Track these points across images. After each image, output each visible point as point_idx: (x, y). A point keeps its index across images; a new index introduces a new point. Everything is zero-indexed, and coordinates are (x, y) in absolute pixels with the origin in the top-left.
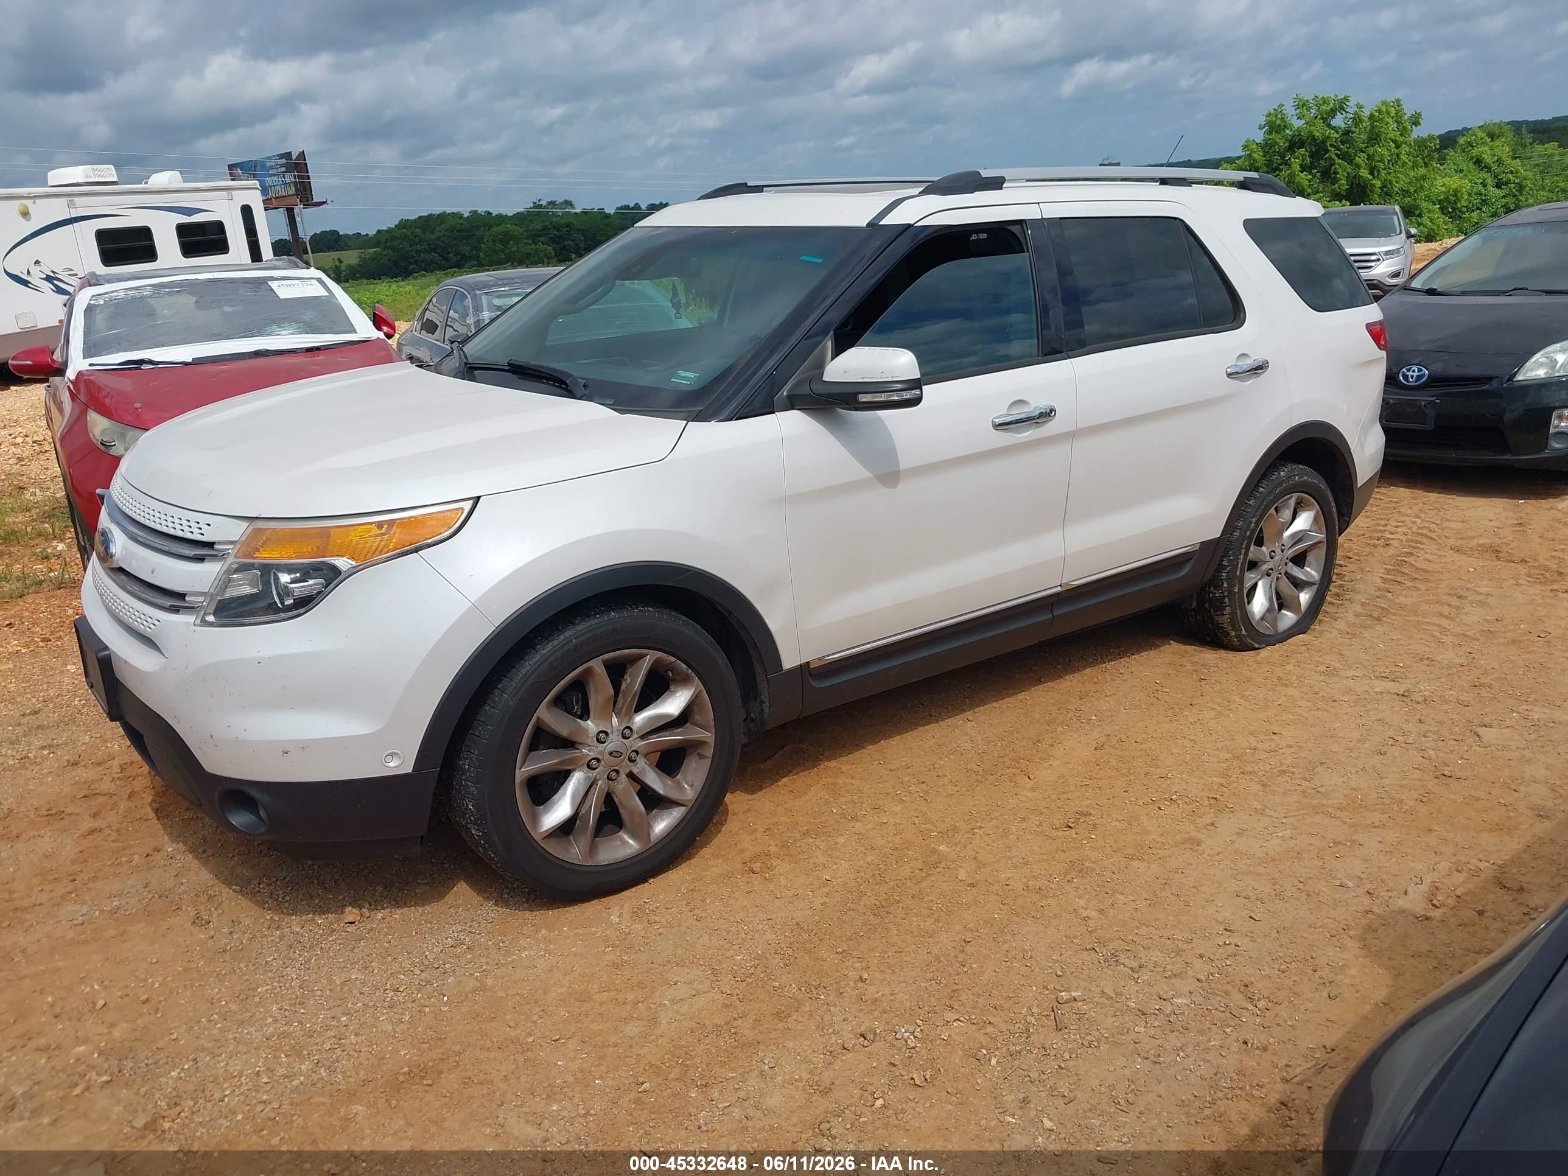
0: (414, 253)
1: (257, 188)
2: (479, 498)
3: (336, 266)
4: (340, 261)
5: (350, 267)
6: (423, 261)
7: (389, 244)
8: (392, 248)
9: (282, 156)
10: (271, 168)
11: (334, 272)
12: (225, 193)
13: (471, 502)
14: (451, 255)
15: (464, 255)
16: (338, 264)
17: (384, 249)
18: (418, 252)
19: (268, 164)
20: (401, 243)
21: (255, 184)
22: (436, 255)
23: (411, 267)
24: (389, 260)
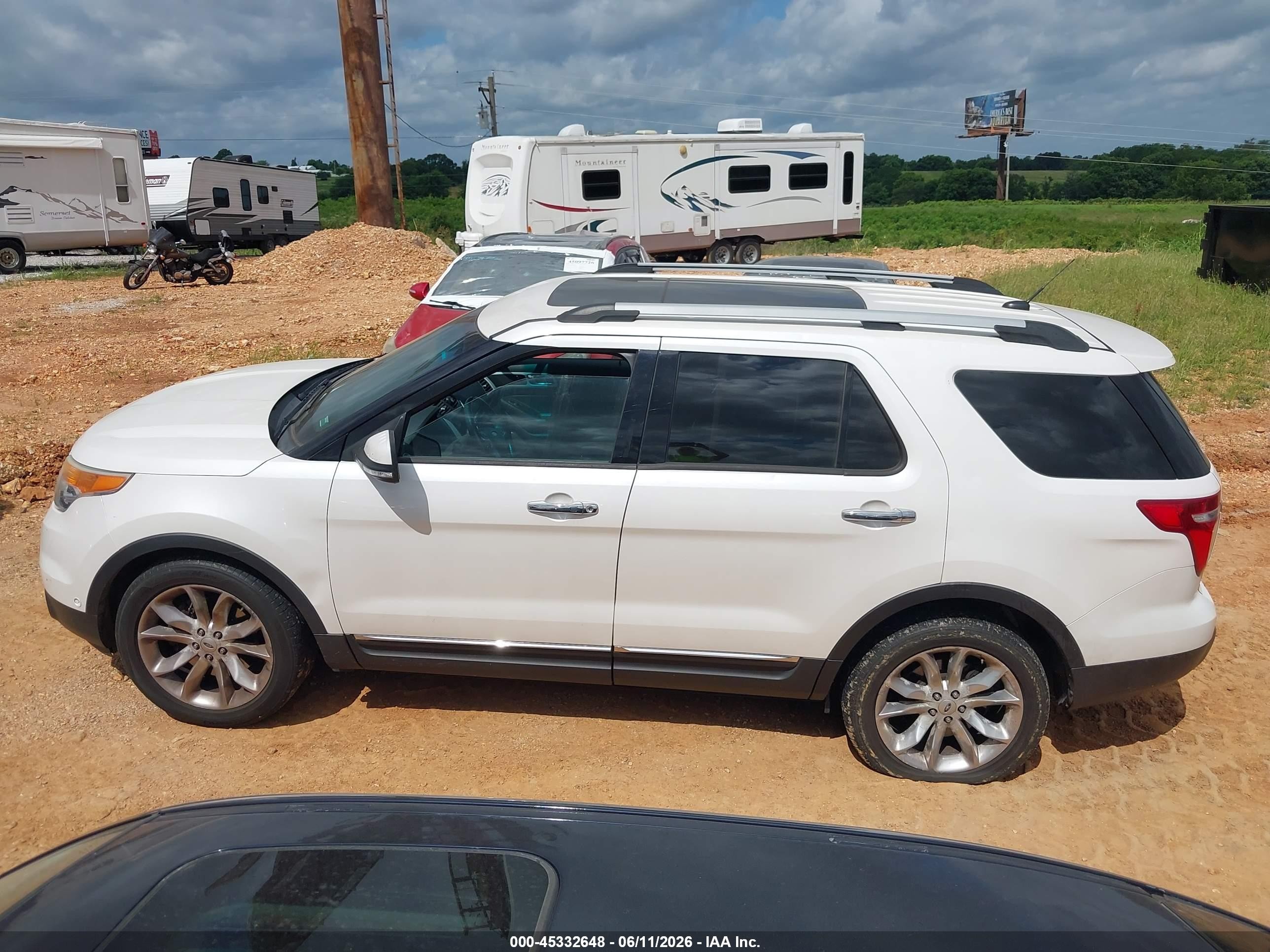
0: (1117, 178)
1: (862, 140)
2: (135, 474)
3: (1046, 183)
4: (1051, 179)
5: (1057, 185)
6: (1123, 186)
7: (1096, 169)
8: (1099, 173)
9: (1007, 93)
10: (997, 102)
11: (1043, 188)
12: (834, 142)
13: (131, 475)
14: (1150, 183)
15: (1162, 183)
16: (1048, 181)
17: (1091, 173)
18: (1121, 178)
19: (996, 99)
20: (1107, 169)
21: (861, 136)
22: (1137, 181)
23: (1111, 189)
24: (1092, 182)
